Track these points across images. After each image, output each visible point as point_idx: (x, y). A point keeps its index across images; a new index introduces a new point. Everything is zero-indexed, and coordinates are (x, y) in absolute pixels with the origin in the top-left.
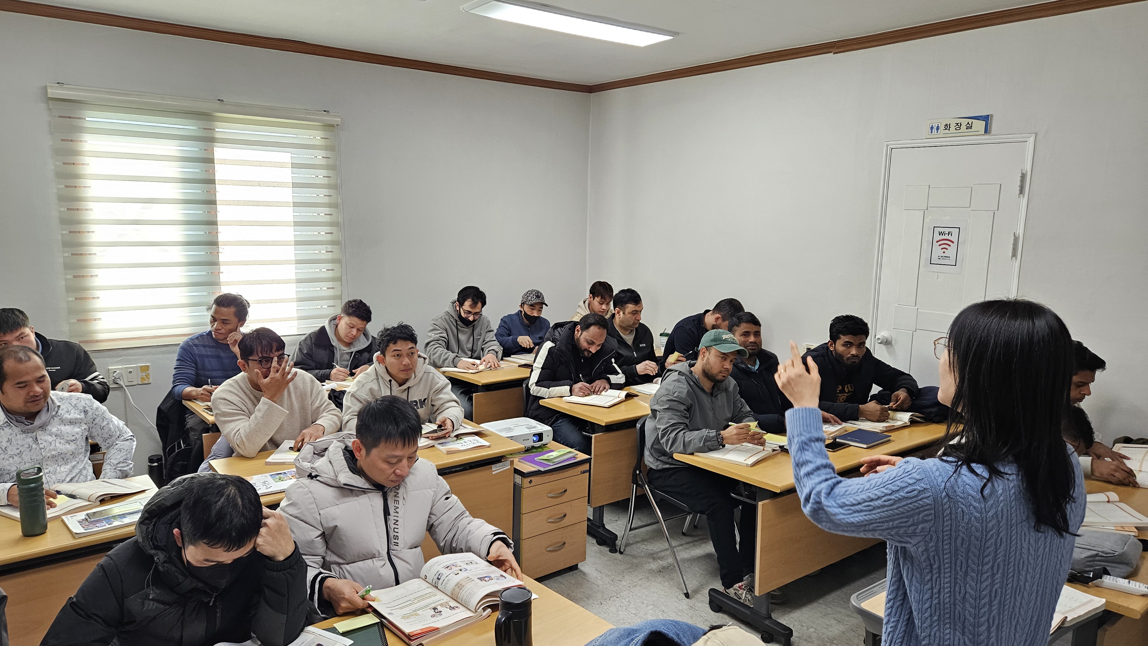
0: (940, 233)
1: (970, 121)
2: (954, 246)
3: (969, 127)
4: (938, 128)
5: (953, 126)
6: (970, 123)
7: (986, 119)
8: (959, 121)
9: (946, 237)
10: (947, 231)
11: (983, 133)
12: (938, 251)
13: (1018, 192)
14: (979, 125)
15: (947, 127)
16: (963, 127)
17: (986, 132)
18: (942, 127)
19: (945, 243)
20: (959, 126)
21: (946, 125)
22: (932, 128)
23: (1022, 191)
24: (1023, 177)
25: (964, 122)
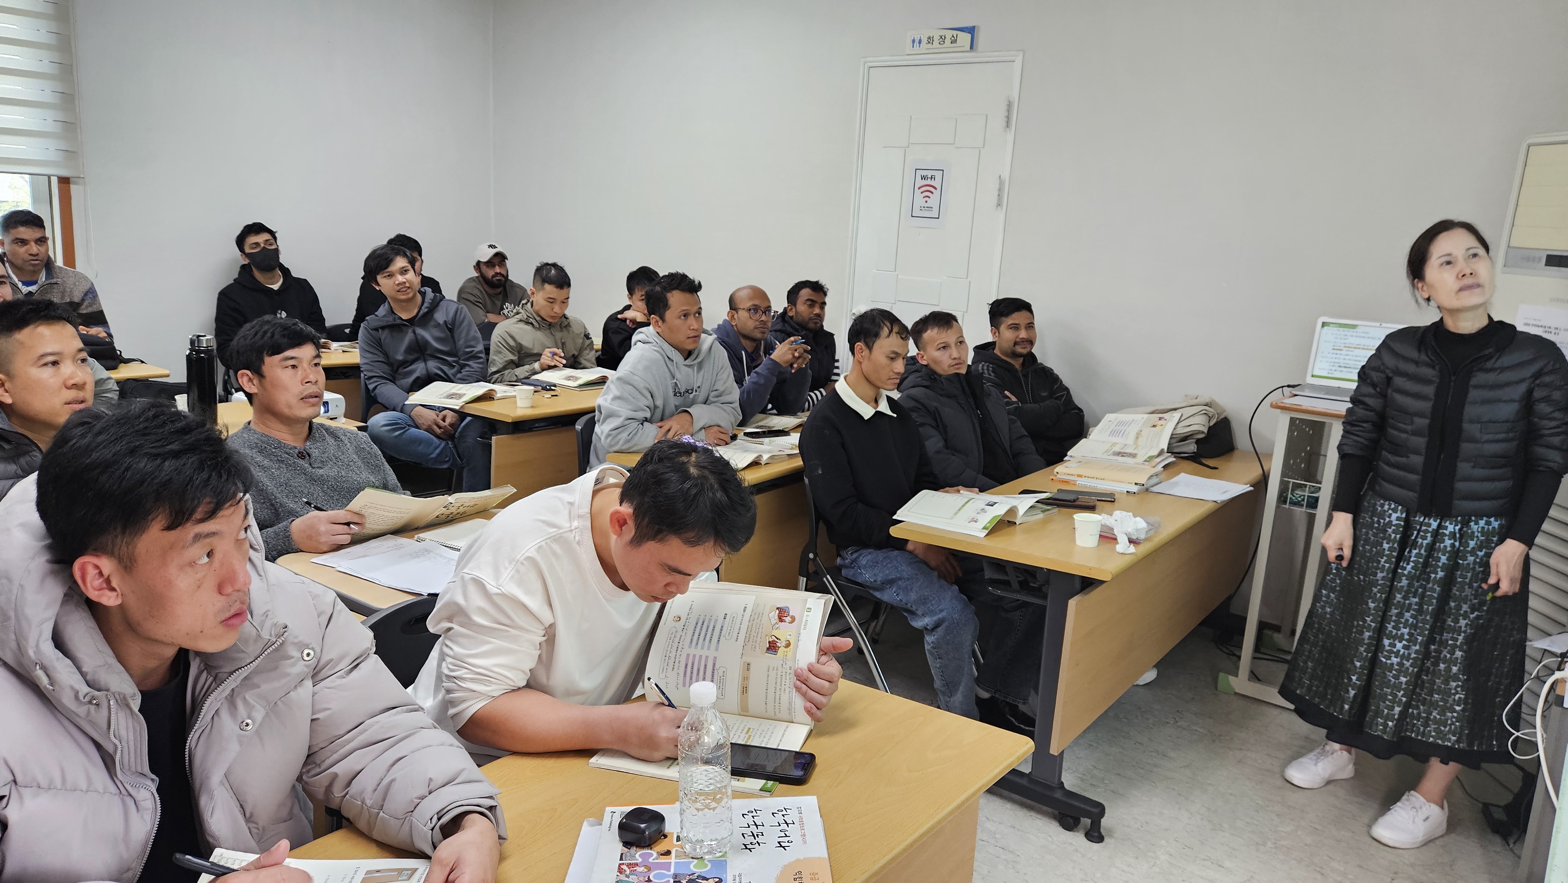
0: (924, 178)
1: (955, 33)
2: (937, 193)
3: (954, 41)
4: (920, 42)
5: (936, 39)
6: (955, 36)
7: (971, 30)
8: (943, 33)
9: (929, 182)
10: (929, 174)
11: (968, 49)
12: (920, 200)
13: (1005, 124)
14: (964, 39)
15: (930, 40)
16: (948, 41)
17: (972, 47)
18: (925, 40)
19: (928, 189)
20: (943, 39)
21: (929, 38)
22: (914, 41)
23: (1008, 125)
24: (1010, 106)
25: (949, 34)
